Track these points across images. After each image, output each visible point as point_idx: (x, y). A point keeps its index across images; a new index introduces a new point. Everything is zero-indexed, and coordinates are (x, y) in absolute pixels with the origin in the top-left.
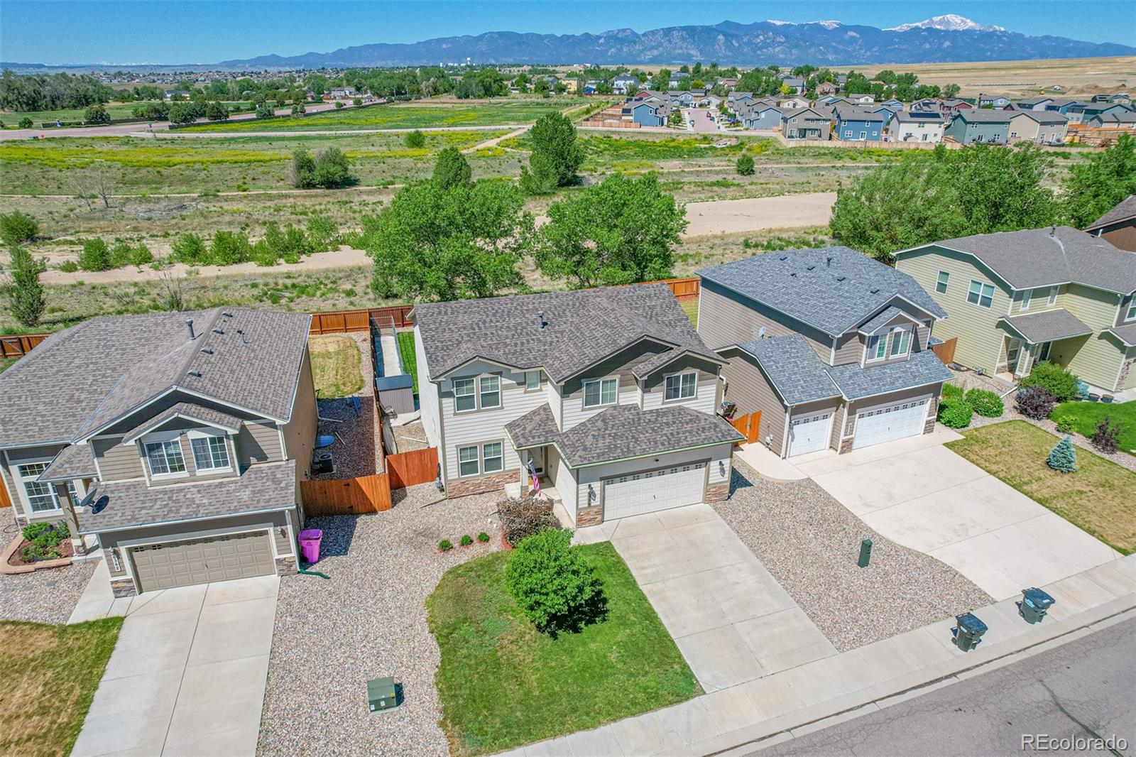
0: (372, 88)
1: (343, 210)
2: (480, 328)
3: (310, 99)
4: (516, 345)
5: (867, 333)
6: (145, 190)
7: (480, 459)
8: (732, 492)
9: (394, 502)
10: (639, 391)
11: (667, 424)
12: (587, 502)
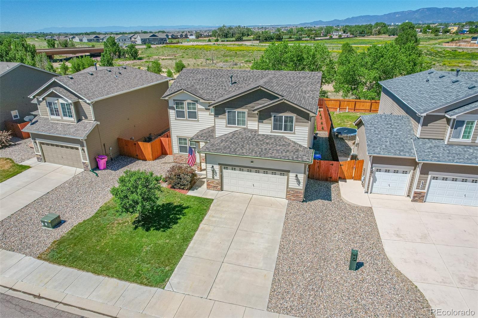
0: (350, 31)
3: (322, 35)
4: (212, 90)
6: (228, 58)
7: (188, 146)
8: (307, 198)
10: (257, 122)
12: (212, 175)
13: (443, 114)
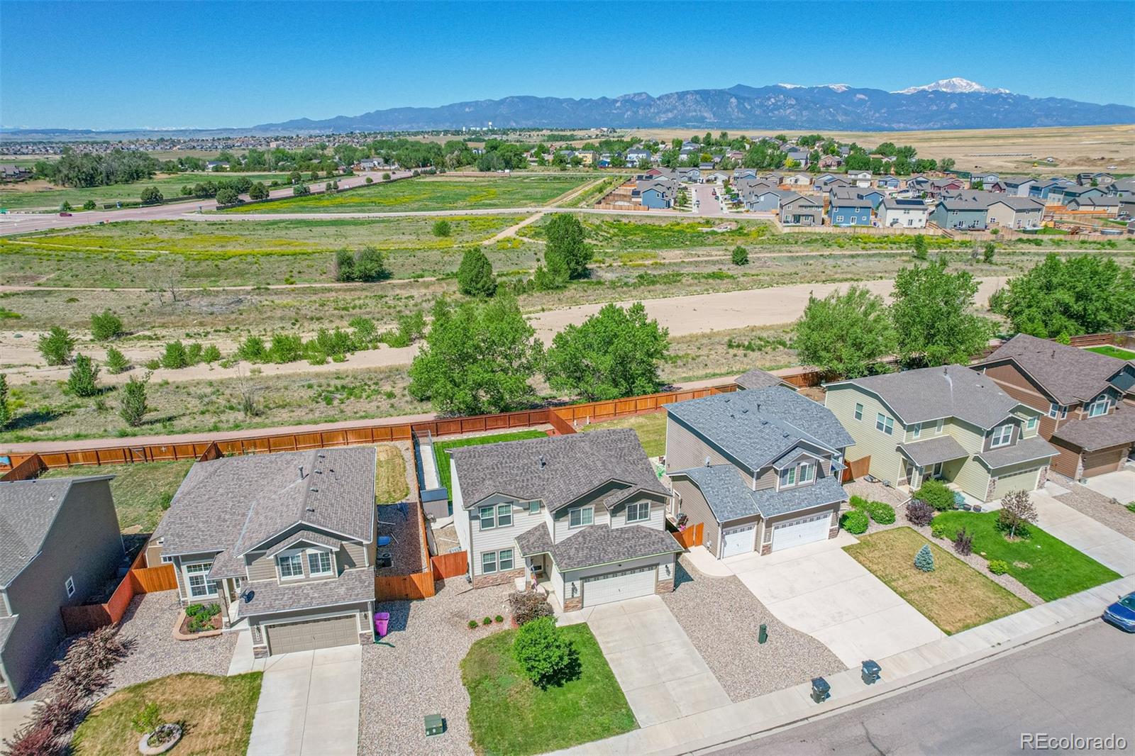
0: (399, 160)
1: (379, 305)
2: (498, 468)
3: (341, 172)
4: (523, 480)
5: (779, 467)
6: (205, 284)
7: (497, 561)
8: (676, 586)
9: (437, 591)
10: (609, 515)
11: (628, 539)
12: (571, 594)
13: (771, 465)
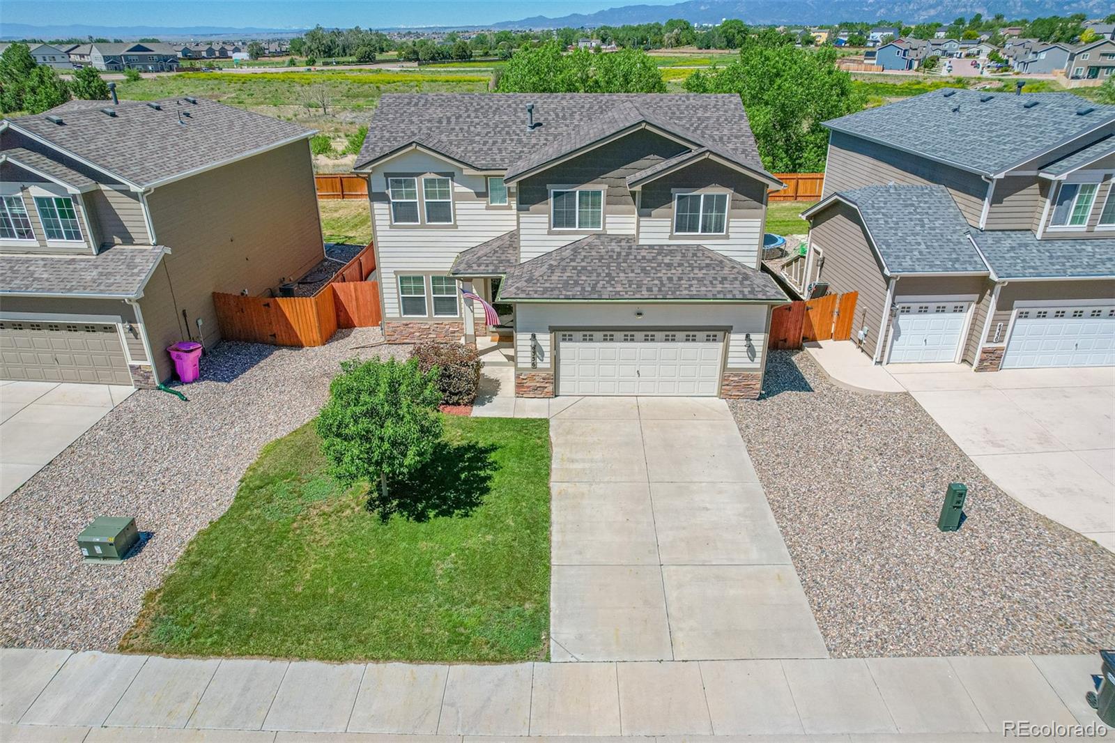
0: (616, 39)
4: (485, 143)
6: (361, 102)
8: (768, 390)
10: (634, 214)
11: (669, 265)
12: (530, 360)
13: (1033, 173)
